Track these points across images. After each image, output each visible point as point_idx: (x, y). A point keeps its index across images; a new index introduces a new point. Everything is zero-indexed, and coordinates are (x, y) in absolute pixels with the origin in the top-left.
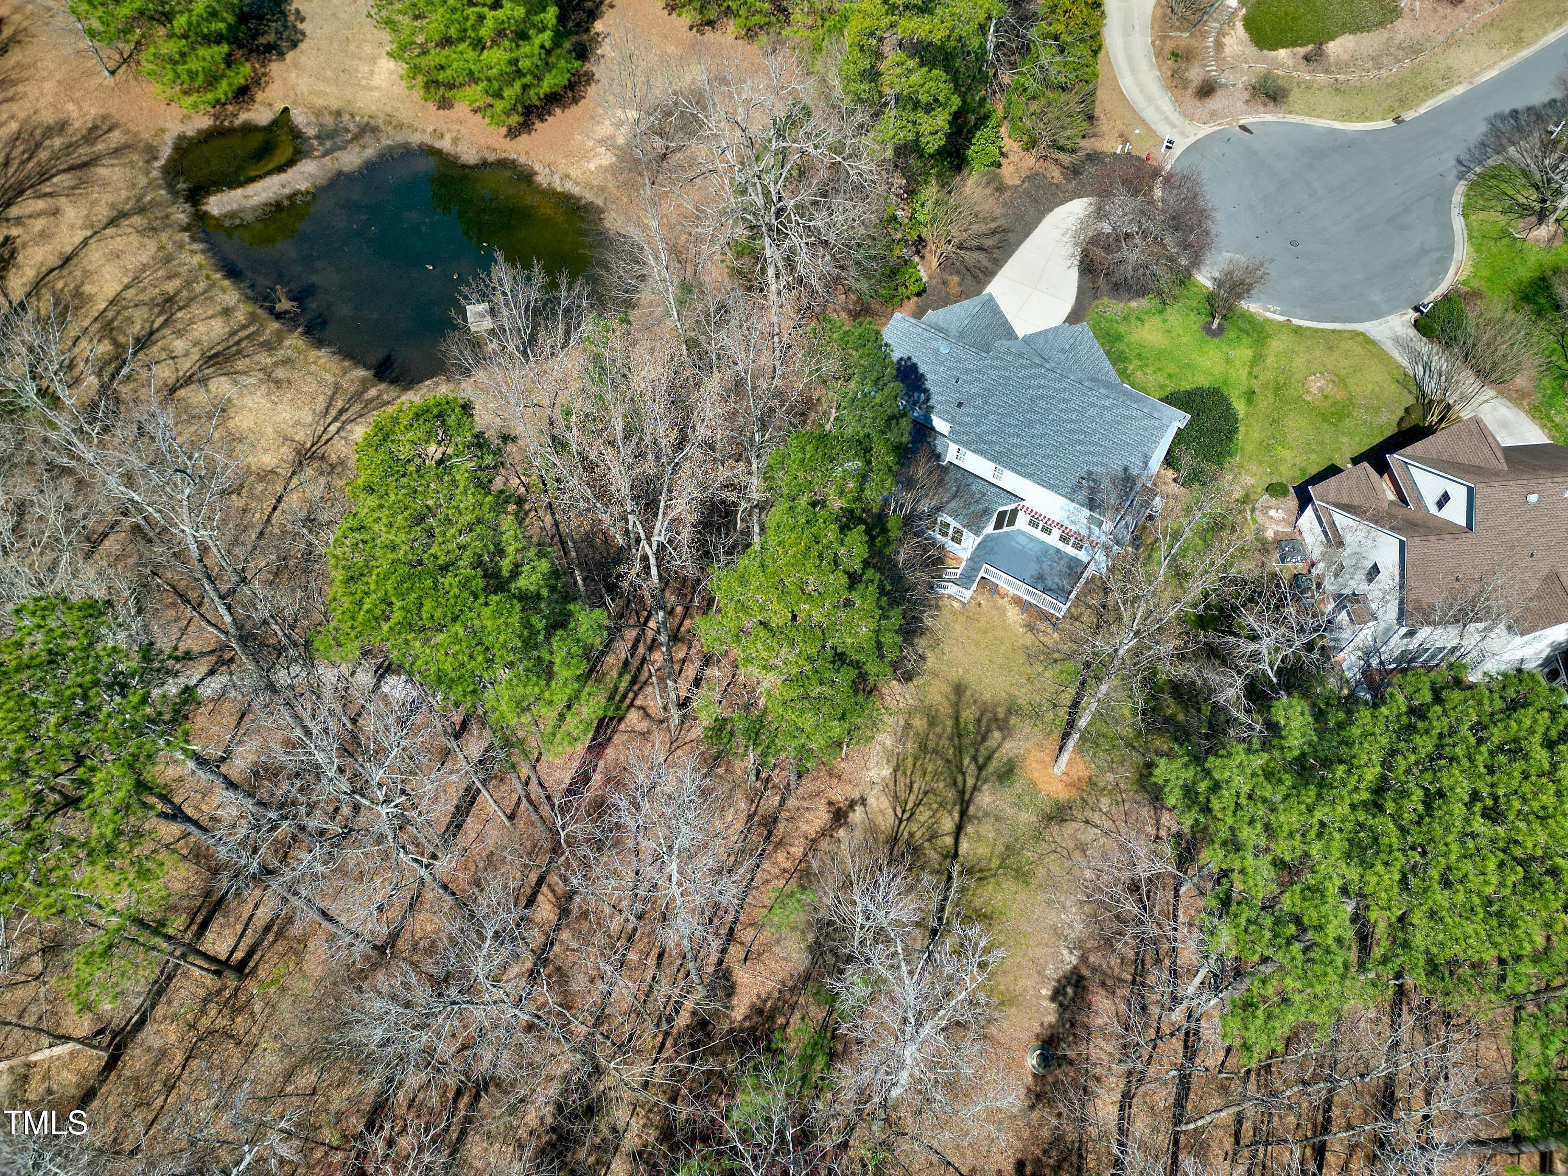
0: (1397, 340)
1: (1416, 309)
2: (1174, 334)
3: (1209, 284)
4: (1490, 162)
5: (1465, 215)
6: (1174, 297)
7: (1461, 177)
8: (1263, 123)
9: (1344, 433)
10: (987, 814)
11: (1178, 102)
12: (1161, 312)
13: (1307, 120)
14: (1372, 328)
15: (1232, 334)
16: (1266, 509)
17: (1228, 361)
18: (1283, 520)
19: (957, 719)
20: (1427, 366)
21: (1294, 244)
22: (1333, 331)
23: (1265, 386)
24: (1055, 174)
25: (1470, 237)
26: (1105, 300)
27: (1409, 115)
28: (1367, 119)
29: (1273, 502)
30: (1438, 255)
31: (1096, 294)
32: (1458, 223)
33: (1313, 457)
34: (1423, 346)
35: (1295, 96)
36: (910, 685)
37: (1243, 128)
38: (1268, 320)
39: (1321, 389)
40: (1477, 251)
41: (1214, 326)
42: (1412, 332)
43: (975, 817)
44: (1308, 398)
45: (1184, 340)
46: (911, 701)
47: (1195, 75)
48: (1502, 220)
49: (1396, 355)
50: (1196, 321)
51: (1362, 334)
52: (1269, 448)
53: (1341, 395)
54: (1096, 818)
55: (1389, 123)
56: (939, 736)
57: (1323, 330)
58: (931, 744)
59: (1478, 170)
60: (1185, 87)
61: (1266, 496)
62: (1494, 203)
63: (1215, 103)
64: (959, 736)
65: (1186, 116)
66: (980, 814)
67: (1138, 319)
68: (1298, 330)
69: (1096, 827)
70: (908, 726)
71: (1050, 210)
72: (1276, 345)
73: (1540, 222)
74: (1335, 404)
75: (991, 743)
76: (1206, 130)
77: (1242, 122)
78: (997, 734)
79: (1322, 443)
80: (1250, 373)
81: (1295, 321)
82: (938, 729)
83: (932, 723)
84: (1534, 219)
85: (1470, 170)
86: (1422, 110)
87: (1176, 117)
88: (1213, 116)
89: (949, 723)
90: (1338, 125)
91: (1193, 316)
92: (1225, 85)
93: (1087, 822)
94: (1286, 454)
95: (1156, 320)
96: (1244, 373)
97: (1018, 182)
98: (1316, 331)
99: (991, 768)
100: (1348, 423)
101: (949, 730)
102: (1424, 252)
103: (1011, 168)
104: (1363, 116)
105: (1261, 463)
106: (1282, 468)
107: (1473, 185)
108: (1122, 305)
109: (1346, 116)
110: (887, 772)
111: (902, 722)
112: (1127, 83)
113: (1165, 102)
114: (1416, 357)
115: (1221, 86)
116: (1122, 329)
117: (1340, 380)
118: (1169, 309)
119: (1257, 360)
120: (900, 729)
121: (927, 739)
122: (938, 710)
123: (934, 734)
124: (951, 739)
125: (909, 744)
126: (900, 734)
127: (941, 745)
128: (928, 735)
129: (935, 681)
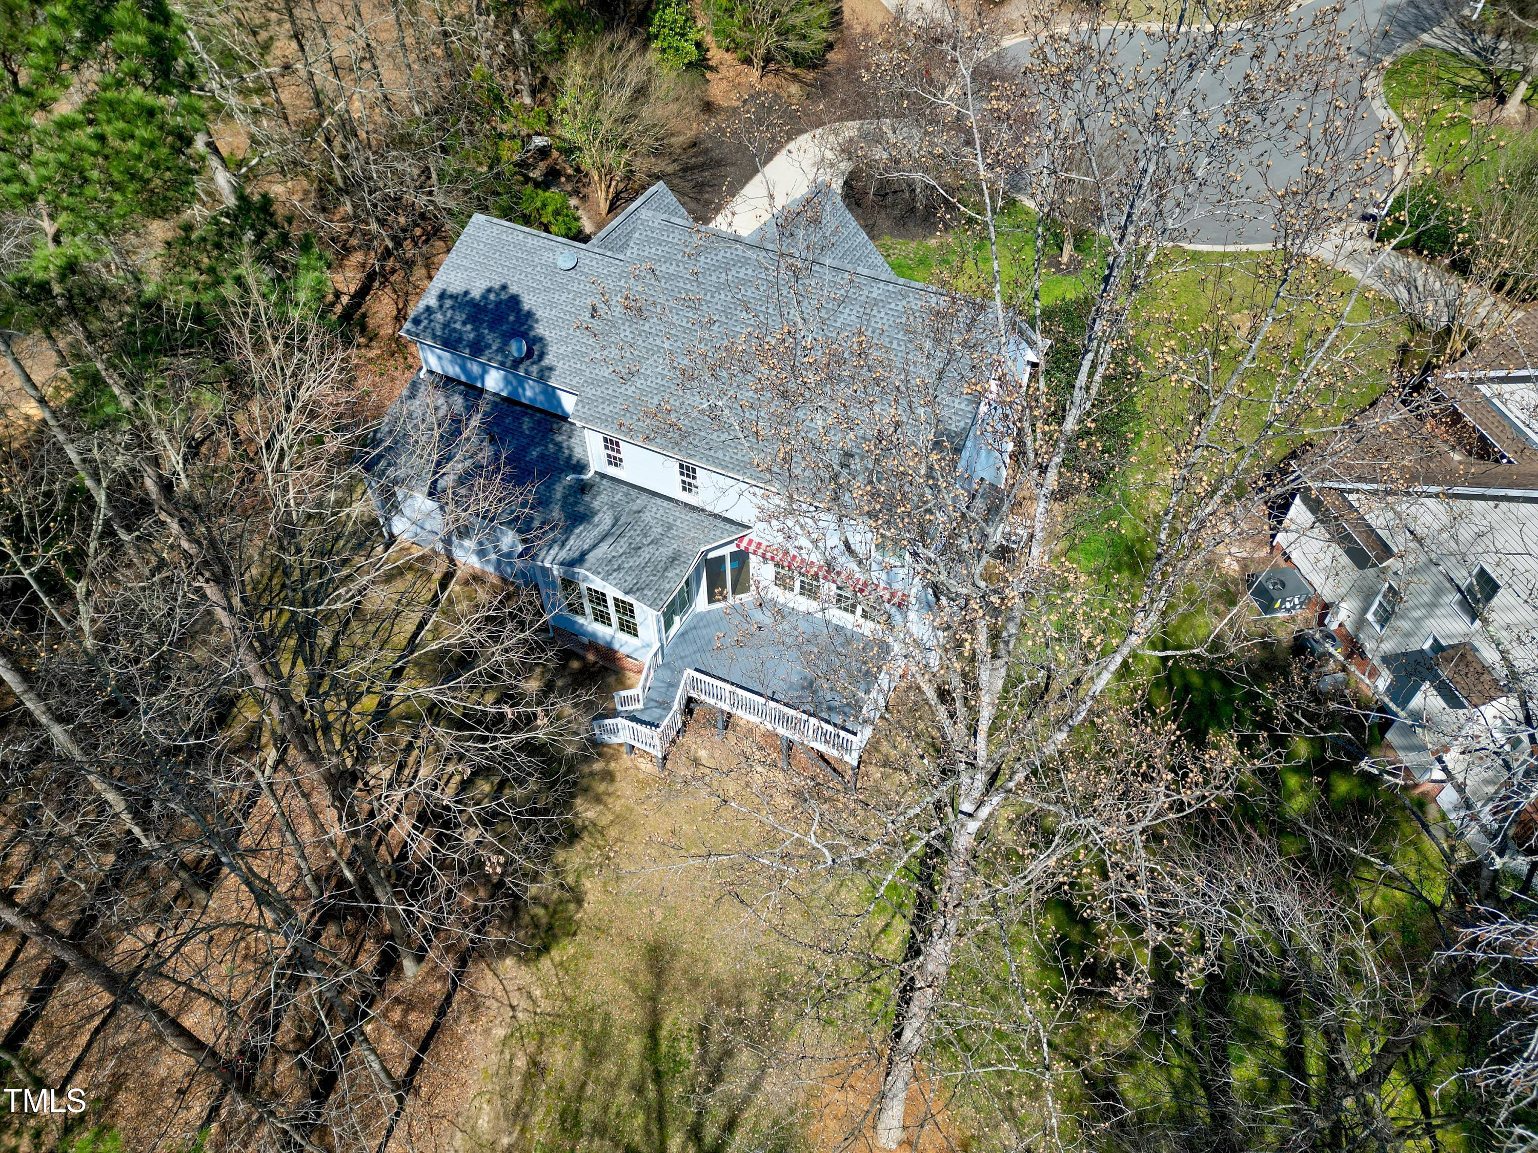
0: (1351, 257)
1: (1365, 218)
4: (1401, 51)
5: (1392, 105)
7: (1369, 68)
18: (1249, 538)
19: (653, 1034)
20: (1411, 286)
24: (794, 91)
25: (1410, 129)
26: (888, 240)
32: (1386, 116)
34: (1396, 261)
36: (545, 963)
41: (1064, 260)
42: (1370, 245)
46: (545, 1005)
48: (1448, 106)
49: (1357, 274)
56: (613, 1085)
58: (589, 1112)
59: (1390, 58)
62: (1427, 89)
63: (1011, 11)
64: (658, 1076)
67: (943, 262)
68: (1196, 257)
70: (536, 1069)
71: (790, 138)
73: (1502, 103)
75: (735, 1085)
78: (745, 1058)
82: (609, 1068)
83: (593, 1055)
84: (1491, 101)
85: (1378, 60)
88: (1011, 28)
89: (635, 1045)
97: (737, 103)
98: (1224, 254)
101: (634, 1065)
103: (724, 85)
107: (1390, 75)
108: (913, 245)
111: (521, 1062)
114: (1391, 277)
120: (516, 1080)
121: (580, 1098)
122: (607, 1016)
123: (597, 1080)
124: (639, 1090)
125: (535, 1119)
126: (515, 1094)
127: (614, 1109)
128: (584, 1085)
129: (602, 946)
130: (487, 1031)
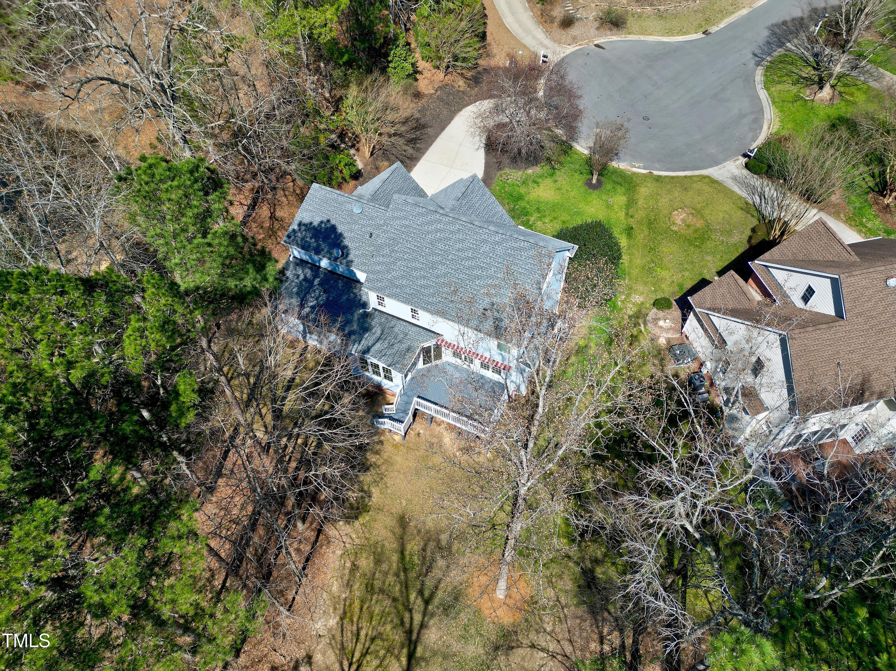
0: (735, 179)
1: (745, 155)
2: (564, 191)
3: (586, 152)
4: (776, 54)
5: (767, 89)
6: (561, 163)
7: (758, 64)
8: (612, 42)
9: (707, 253)
10: (435, 654)
11: (548, 32)
12: (552, 175)
13: (642, 38)
14: (713, 172)
15: (609, 186)
16: (656, 320)
17: (609, 207)
18: (671, 328)
19: (402, 553)
20: (762, 195)
21: (646, 118)
22: (686, 177)
23: (640, 222)
24: (461, 83)
25: (774, 103)
26: (507, 170)
27: (714, 29)
28: (685, 34)
29: (661, 314)
30: (753, 116)
31: (500, 166)
32: (763, 94)
33: (687, 274)
34: (756, 181)
35: (631, 22)
36: (357, 524)
37: (597, 46)
38: (635, 173)
39: (683, 220)
40: (781, 111)
41: (594, 181)
42: (745, 172)
43: (423, 658)
44: (675, 228)
45: (572, 194)
46: (357, 541)
47: (558, 12)
48: (794, 89)
49: (736, 189)
50: (579, 180)
51: (708, 177)
52: (650, 271)
53: (700, 224)
54: (542, 640)
55: (700, 35)
56: (386, 574)
57: (677, 177)
58: (377, 584)
59: (769, 59)
60: (552, 22)
61: (654, 310)
62: (785, 78)
63: (575, 30)
64: (405, 570)
65: (555, 41)
66: (427, 654)
67: (534, 182)
68: (658, 179)
69: (543, 650)
70: (355, 567)
71: (460, 110)
72: (643, 191)
73: (821, 88)
74: (696, 231)
75: (436, 573)
76: (570, 49)
77: (596, 43)
78: (441, 563)
79: (692, 263)
80: (627, 214)
81: (656, 173)
82: (384, 567)
83: (378, 562)
84: (816, 87)
85: (763, 60)
86: (722, 26)
87: (547, 42)
88: (575, 39)
89: (395, 557)
90: (665, 39)
91: (577, 176)
92: (581, 19)
93: (533, 646)
94: (665, 274)
95: (548, 181)
96: (622, 215)
97: (433, 91)
98: (673, 178)
99: (436, 601)
100: (709, 245)
101: (395, 565)
102: (742, 116)
103: (426, 81)
104: (681, 32)
105: (646, 283)
106: (663, 286)
107: (767, 69)
108: (520, 173)
109: (670, 32)
110: (333, 622)
111: (348, 564)
112: (509, 21)
113: (539, 33)
114: (753, 190)
115: (578, 19)
116: (523, 190)
117: (697, 213)
118: (558, 173)
119: (631, 203)
120: (347, 571)
121: (373, 579)
122: (383, 546)
123: (380, 572)
124: (397, 575)
125: (356, 587)
126: (346, 577)
127: (387, 583)
128: (374, 573)
129: (380, 517)
130: (334, 552)
